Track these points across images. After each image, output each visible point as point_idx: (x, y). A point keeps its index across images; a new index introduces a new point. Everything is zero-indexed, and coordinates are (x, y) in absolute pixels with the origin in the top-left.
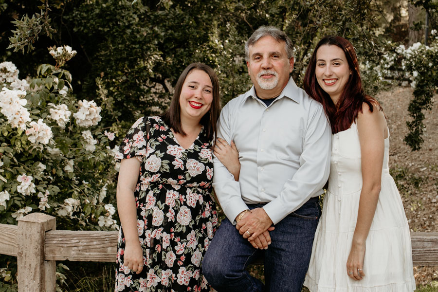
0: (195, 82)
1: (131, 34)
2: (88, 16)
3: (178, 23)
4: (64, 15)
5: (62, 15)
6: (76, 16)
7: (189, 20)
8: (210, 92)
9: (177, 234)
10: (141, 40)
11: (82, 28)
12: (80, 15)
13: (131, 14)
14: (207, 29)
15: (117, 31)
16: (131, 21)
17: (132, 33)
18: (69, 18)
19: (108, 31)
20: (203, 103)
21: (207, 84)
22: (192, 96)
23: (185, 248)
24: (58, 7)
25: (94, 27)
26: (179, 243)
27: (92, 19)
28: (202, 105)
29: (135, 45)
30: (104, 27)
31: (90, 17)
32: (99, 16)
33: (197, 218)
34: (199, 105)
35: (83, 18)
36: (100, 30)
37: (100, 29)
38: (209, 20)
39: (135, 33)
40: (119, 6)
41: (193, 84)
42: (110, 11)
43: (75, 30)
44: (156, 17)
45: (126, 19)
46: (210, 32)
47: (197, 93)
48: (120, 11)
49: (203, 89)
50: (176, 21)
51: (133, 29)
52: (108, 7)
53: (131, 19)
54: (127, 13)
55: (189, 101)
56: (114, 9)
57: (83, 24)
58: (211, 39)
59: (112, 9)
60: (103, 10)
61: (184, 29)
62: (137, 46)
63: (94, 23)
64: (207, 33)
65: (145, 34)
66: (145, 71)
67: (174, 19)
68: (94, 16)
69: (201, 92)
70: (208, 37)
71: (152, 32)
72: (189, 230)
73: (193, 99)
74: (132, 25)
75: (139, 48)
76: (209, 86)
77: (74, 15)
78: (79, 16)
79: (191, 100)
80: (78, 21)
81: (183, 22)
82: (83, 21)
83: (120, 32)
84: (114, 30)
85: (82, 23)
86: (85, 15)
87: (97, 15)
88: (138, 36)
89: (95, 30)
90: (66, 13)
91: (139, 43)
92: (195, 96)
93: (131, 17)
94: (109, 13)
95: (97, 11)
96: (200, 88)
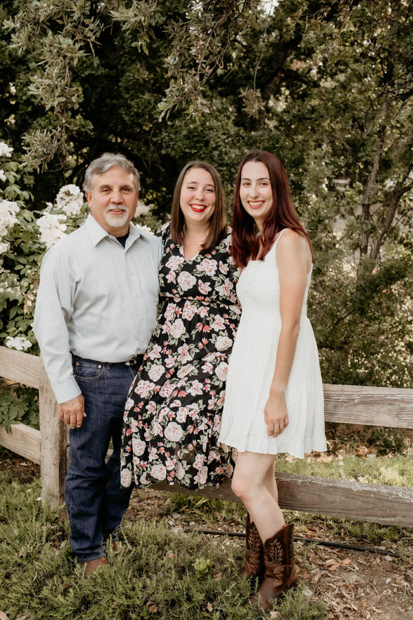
0: (194, 183)
1: (218, 155)
2: (176, 138)
3: (273, 144)
4: (153, 137)
5: (150, 137)
6: (164, 138)
7: (285, 141)
8: (212, 191)
9: (169, 347)
10: (229, 162)
11: (170, 150)
12: (168, 136)
13: (219, 135)
14: (302, 151)
15: (204, 153)
16: (219, 142)
17: (220, 155)
18: (158, 140)
19: (195, 153)
20: (206, 204)
21: (209, 183)
22: (193, 198)
23: (176, 361)
24: (147, 129)
25: (181, 149)
26: (169, 356)
27: (180, 140)
28: (205, 207)
29: (223, 167)
30: (191, 148)
31: (178, 139)
32: (187, 137)
33: (194, 332)
34: (202, 207)
35: (171, 140)
36: (187, 153)
37: (187, 150)
38: (306, 142)
39: (223, 155)
40: (207, 127)
41: (192, 185)
42: (197, 132)
43: (163, 152)
44: (250, 138)
45: (214, 141)
46: (305, 154)
47: (198, 194)
48: (208, 132)
49: (204, 189)
50: (271, 143)
51: (221, 151)
52: (195, 128)
53: (219, 140)
54: (215, 133)
55: (191, 205)
56: (202, 131)
57: (171, 146)
58: (307, 161)
59: (199, 130)
60: (190, 132)
61: (278, 151)
62: (225, 168)
63: (181, 145)
64: (302, 155)
65: (234, 156)
66: (231, 194)
67: (269, 140)
68: (182, 137)
69: (202, 193)
70: (303, 158)
71: (240, 154)
72: (181, 343)
73: (195, 202)
74: (219, 146)
75: (226, 170)
76: (210, 185)
77: (162, 137)
78: (167, 138)
79: (192, 203)
80: (165, 143)
81: (277, 143)
82: (171, 143)
83: (208, 154)
84: (201, 152)
85: (169, 145)
86: (173, 136)
87: (185, 136)
88: (226, 158)
89: (182, 152)
90: (155, 135)
91: (227, 165)
92: (196, 197)
93: (219, 138)
94: (196, 134)
95: (184, 132)
96: (200, 189)
